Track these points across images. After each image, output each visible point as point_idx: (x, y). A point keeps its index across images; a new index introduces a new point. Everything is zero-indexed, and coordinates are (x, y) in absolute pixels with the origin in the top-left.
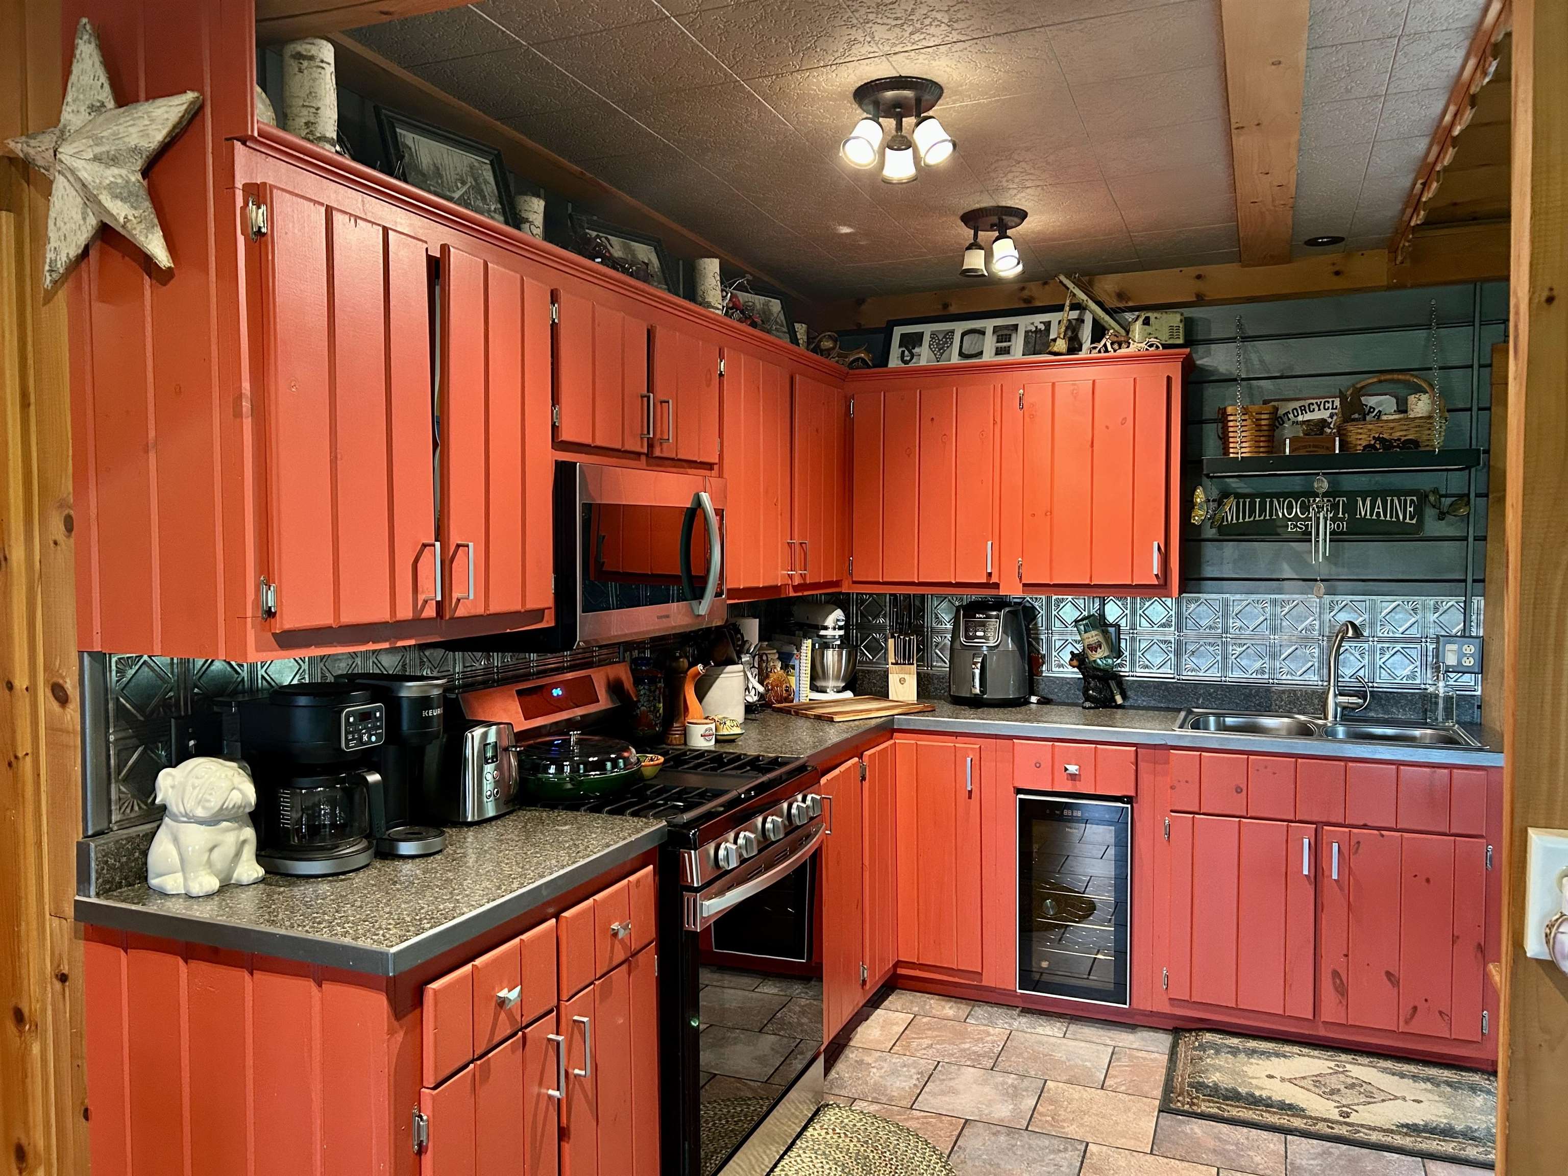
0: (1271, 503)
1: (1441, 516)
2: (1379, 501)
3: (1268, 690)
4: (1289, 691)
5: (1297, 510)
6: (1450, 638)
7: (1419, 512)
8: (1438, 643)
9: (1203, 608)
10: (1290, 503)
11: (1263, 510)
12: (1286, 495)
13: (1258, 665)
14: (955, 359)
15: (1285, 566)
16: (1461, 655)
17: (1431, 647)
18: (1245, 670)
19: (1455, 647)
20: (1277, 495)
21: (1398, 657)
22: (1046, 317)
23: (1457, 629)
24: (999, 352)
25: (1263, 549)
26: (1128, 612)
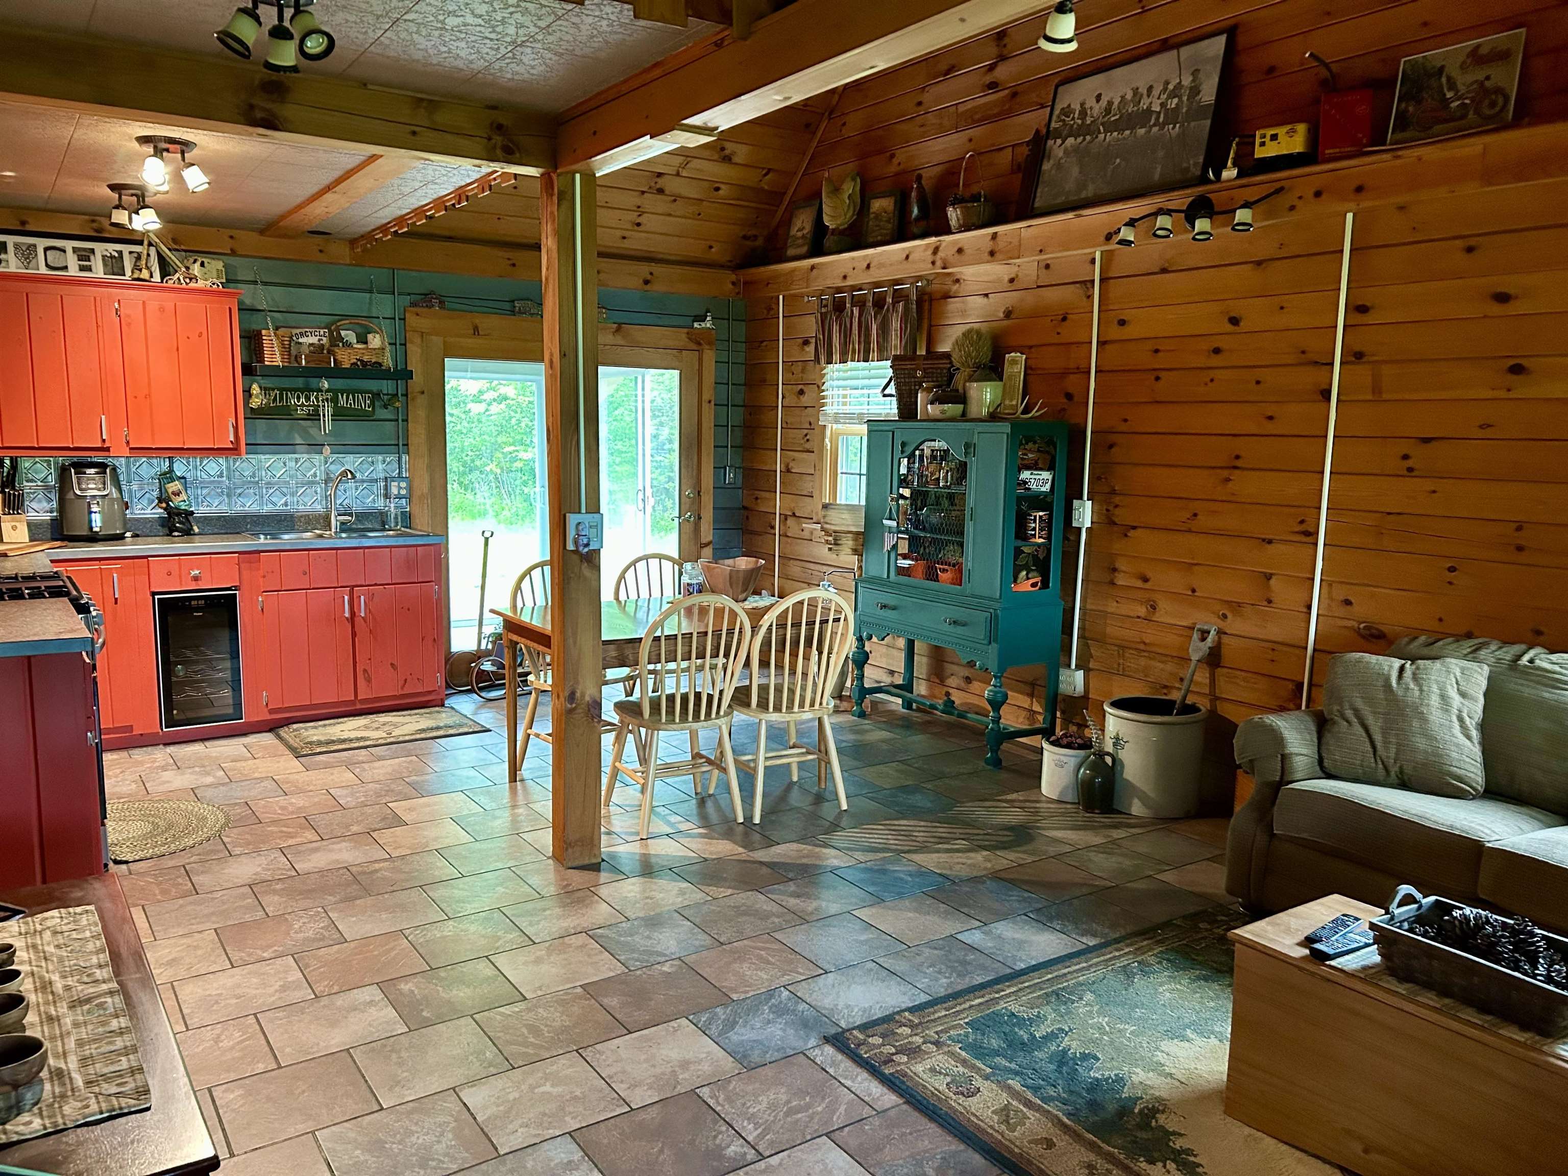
0: (287, 395)
1: (385, 406)
2: (351, 397)
3: (292, 516)
4: (305, 516)
5: (303, 400)
6: (393, 479)
7: (372, 404)
8: (386, 481)
9: (245, 464)
10: (298, 395)
11: (281, 399)
12: (296, 390)
13: (283, 501)
14: (43, 270)
15: (297, 436)
16: (400, 488)
17: (383, 484)
18: (275, 504)
19: (396, 484)
20: (290, 390)
21: (365, 491)
22: (118, 247)
23: (395, 474)
24: (82, 268)
25: (283, 425)
26: (191, 467)
